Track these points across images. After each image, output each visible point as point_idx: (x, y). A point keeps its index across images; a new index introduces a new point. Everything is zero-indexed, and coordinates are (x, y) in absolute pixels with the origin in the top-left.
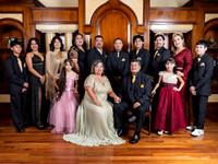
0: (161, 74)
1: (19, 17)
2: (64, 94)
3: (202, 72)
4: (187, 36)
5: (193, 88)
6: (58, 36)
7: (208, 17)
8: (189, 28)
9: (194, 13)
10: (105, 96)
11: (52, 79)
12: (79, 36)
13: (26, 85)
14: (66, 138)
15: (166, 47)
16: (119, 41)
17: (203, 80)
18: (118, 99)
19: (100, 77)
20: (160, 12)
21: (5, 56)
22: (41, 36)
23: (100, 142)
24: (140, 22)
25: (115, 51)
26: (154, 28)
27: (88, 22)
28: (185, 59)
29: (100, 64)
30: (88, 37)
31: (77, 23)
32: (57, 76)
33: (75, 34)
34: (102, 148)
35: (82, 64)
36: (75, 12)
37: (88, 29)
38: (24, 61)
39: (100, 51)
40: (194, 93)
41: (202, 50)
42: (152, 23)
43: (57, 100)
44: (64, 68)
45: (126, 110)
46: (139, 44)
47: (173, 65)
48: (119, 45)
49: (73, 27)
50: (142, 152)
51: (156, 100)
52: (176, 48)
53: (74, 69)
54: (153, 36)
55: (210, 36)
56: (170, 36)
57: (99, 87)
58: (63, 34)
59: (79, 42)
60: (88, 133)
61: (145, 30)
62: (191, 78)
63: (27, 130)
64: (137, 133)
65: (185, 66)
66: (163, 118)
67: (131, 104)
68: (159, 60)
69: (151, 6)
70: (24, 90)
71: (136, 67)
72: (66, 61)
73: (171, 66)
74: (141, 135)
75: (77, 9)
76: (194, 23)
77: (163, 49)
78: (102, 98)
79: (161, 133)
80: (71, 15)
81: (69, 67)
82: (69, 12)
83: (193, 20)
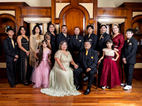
0: (104, 50)
1: (12, 13)
2: (42, 62)
4: (121, 26)
5: (124, 59)
6: (38, 25)
7: (135, 14)
8: (122, 20)
9: (125, 11)
10: (68, 64)
11: (34, 53)
13: (17, 56)
15: (108, 33)
17: (131, 54)
18: (76, 66)
19: (65, 52)
20: (104, 11)
21: (3, 38)
22: (27, 25)
23: (65, 94)
24: (91, 17)
25: (75, 35)
26: (100, 20)
27: (57, 16)
29: (65, 43)
30: (57, 26)
31: (50, 17)
32: (37, 51)
34: (66, 97)
35: (53, 43)
36: (49, 10)
37: (58, 21)
38: (15, 41)
39: (65, 35)
40: (125, 62)
41: (130, 35)
42: (99, 17)
43: (37, 66)
44: (42, 46)
45: (81, 73)
46: (90, 31)
48: (77, 31)
49: (48, 20)
50: (91, 100)
52: (114, 34)
54: (99, 26)
55: (136, 26)
56: (111, 26)
57: (64, 58)
58: (41, 24)
60: (57, 88)
61: (95, 22)
62: (123, 53)
63: (17, 86)
64: (89, 88)
65: (119, 45)
66: (106, 78)
67: (85, 69)
68: (103, 41)
69: (98, 6)
70: (15, 60)
71: (88, 45)
72: (43, 41)
73: (110, 45)
74: (92, 89)
75: (50, 8)
76: (126, 18)
78: (66, 65)
79: (104, 88)
80: (47, 12)
81: (45, 45)
82: (45, 10)
83: (125, 16)
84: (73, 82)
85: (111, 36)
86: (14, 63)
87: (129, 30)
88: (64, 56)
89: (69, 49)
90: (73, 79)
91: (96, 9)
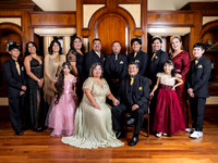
0: (159, 75)
1: (17, 21)
3: (199, 74)
4: (184, 39)
5: (191, 90)
6: (56, 39)
7: (206, 20)
8: (186, 30)
9: (191, 16)
10: (103, 98)
12: (77, 40)
13: (24, 88)
14: (64, 140)
15: (164, 49)
16: (117, 44)
17: (201, 82)
18: (116, 102)
20: (158, 16)
21: (4, 59)
22: (40, 40)
23: (99, 144)
24: (138, 25)
25: (113, 54)
26: (152, 31)
27: (86, 26)
28: (182, 61)
29: (98, 67)
30: (86, 41)
31: (75, 26)
33: (73, 38)
34: (101, 150)
36: (73, 16)
37: (86, 32)
38: (22, 64)
40: (192, 94)
41: (199, 52)
42: (149, 26)
43: (56, 103)
44: (62, 71)
45: (124, 113)
47: (171, 67)
49: (71, 31)
50: (141, 154)
51: (154, 102)
52: (173, 51)
53: (72, 72)
54: (151, 39)
55: (208, 39)
56: (168, 39)
57: (97, 89)
58: (61, 38)
59: (78, 45)
60: (86, 135)
61: (143, 33)
63: (25, 133)
64: (136, 135)
69: (149, 9)
70: (22, 93)
71: (134, 70)
72: (64, 64)
73: (169, 68)
74: (140, 137)
75: (75, 13)
76: (191, 26)
77: (161, 52)
78: (100, 101)
80: (69, 19)
81: (67, 70)
82: (67, 16)
83: (191, 23)
84: (110, 127)
85: (169, 55)
86: (20, 97)
87: (198, 45)
88: (97, 87)
89: (105, 76)
90: (111, 121)
91: (145, 13)
